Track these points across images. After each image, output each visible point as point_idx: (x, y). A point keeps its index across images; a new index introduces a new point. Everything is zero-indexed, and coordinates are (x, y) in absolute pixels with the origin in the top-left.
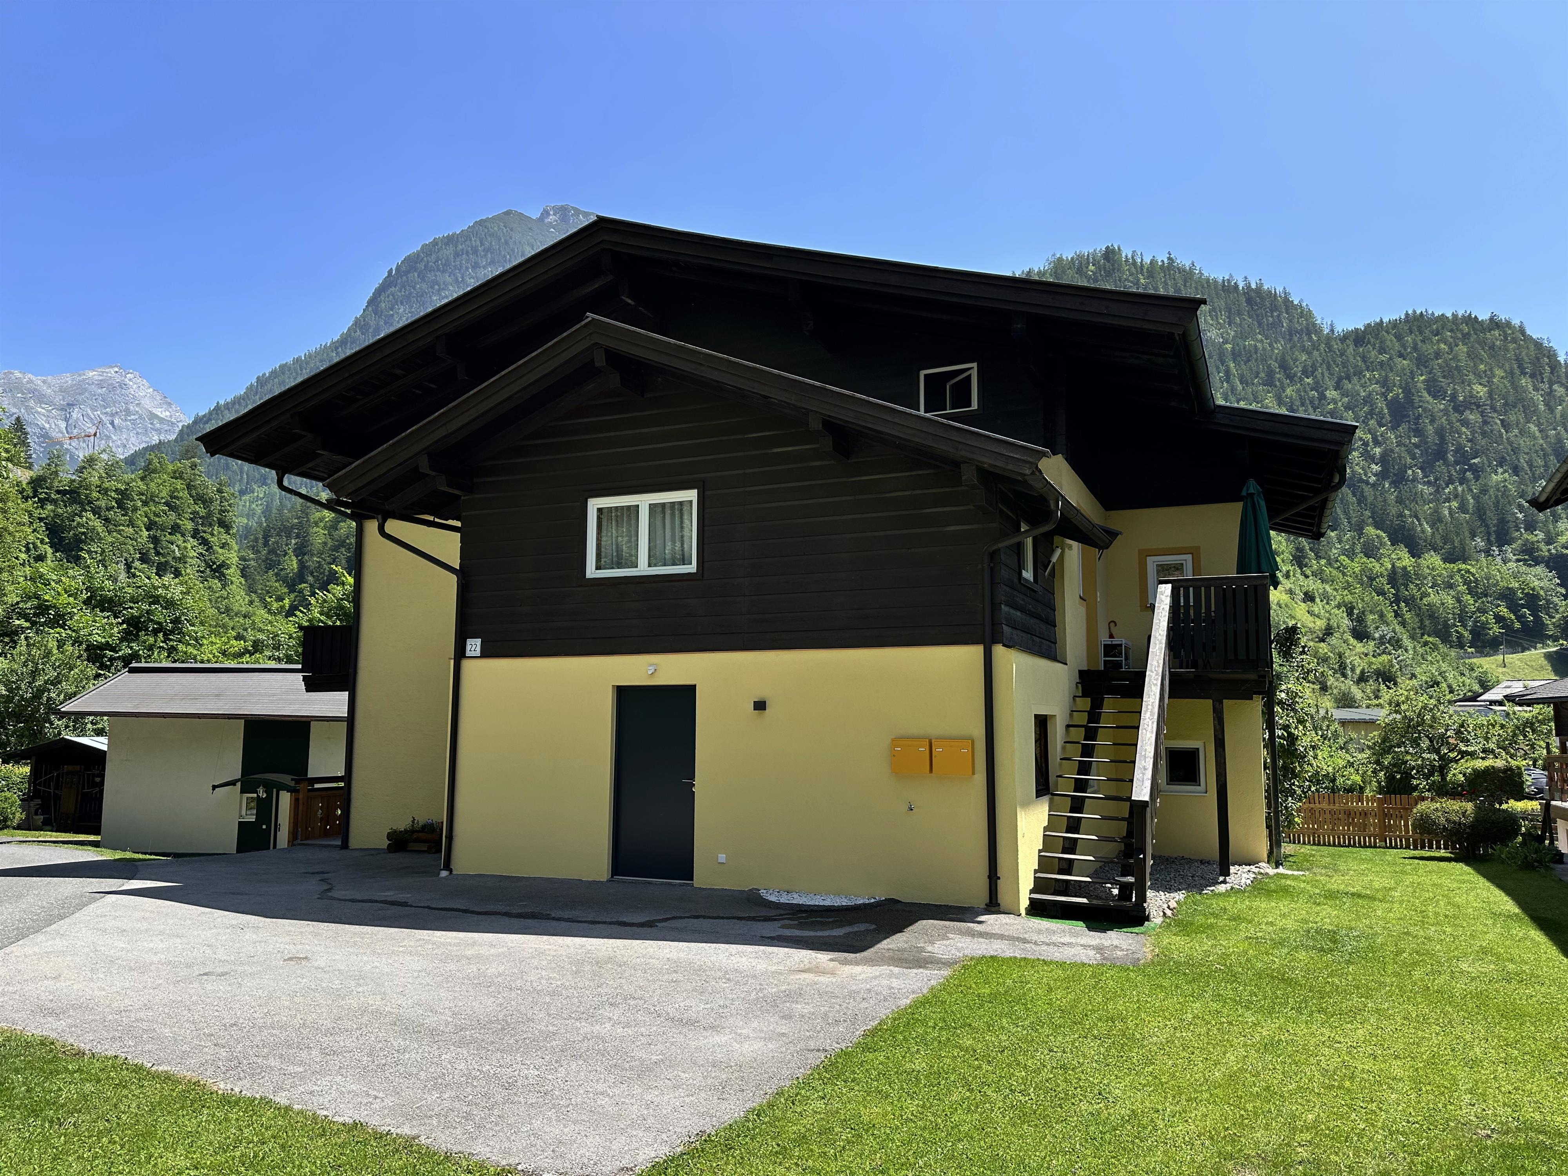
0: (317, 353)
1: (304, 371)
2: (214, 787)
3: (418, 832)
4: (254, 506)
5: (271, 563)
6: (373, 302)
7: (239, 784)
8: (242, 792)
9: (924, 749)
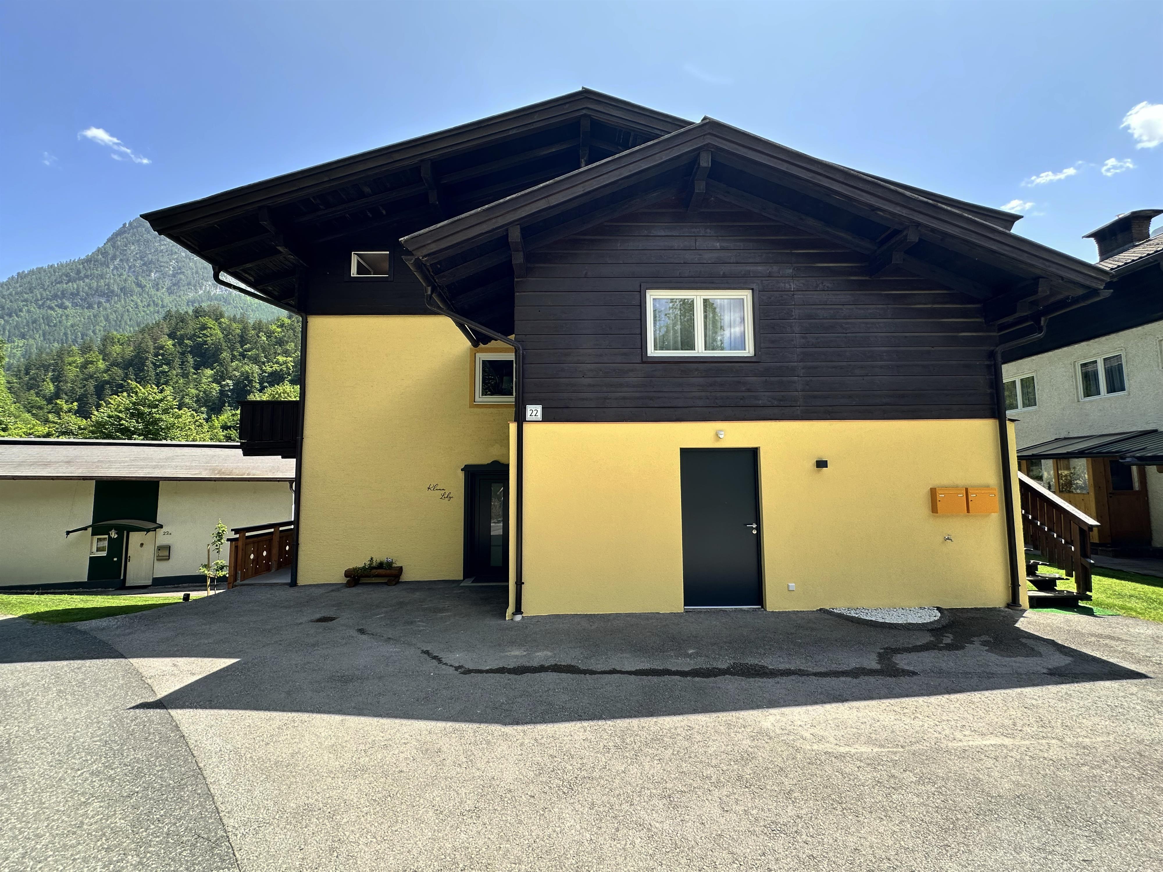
0: (67, 265)
1: (57, 274)
2: (68, 533)
3: (374, 568)
4: (15, 351)
5: (33, 385)
6: (112, 240)
7: (90, 529)
8: (93, 534)
9: (962, 495)
